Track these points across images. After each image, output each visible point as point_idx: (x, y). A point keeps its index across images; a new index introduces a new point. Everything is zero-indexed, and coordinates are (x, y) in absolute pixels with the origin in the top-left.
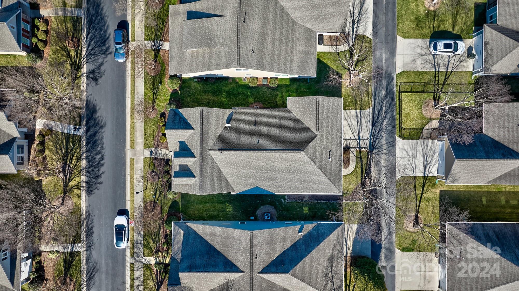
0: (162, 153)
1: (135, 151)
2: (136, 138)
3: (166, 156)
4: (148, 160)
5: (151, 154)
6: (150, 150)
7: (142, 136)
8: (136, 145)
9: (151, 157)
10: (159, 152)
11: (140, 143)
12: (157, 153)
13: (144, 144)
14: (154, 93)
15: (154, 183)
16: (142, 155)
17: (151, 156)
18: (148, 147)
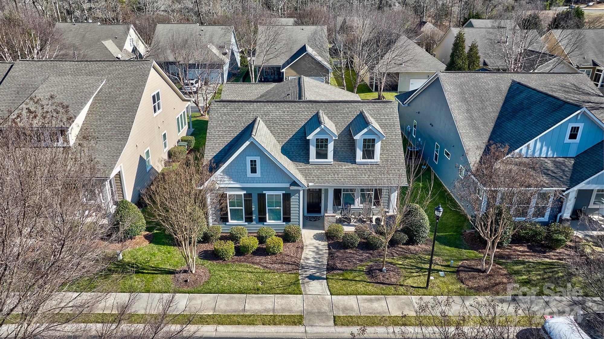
0: (314, 258)
1: (310, 313)
2: (266, 310)
3: (321, 250)
4: (337, 285)
5: (319, 278)
6: (307, 280)
7: (262, 297)
8: (290, 311)
9: (327, 279)
10: (311, 262)
11: (283, 301)
12: (313, 267)
13: (289, 293)
14: (137, 272)
15: (404, 272)
16: (324, 299)
17: (324, 279)
18: (296, 283)
